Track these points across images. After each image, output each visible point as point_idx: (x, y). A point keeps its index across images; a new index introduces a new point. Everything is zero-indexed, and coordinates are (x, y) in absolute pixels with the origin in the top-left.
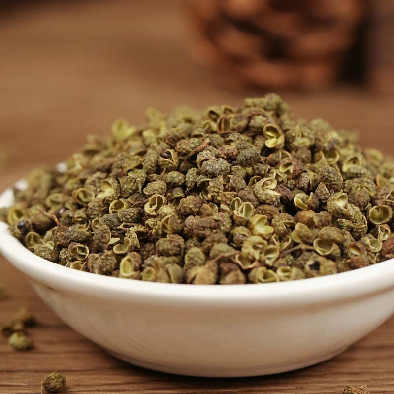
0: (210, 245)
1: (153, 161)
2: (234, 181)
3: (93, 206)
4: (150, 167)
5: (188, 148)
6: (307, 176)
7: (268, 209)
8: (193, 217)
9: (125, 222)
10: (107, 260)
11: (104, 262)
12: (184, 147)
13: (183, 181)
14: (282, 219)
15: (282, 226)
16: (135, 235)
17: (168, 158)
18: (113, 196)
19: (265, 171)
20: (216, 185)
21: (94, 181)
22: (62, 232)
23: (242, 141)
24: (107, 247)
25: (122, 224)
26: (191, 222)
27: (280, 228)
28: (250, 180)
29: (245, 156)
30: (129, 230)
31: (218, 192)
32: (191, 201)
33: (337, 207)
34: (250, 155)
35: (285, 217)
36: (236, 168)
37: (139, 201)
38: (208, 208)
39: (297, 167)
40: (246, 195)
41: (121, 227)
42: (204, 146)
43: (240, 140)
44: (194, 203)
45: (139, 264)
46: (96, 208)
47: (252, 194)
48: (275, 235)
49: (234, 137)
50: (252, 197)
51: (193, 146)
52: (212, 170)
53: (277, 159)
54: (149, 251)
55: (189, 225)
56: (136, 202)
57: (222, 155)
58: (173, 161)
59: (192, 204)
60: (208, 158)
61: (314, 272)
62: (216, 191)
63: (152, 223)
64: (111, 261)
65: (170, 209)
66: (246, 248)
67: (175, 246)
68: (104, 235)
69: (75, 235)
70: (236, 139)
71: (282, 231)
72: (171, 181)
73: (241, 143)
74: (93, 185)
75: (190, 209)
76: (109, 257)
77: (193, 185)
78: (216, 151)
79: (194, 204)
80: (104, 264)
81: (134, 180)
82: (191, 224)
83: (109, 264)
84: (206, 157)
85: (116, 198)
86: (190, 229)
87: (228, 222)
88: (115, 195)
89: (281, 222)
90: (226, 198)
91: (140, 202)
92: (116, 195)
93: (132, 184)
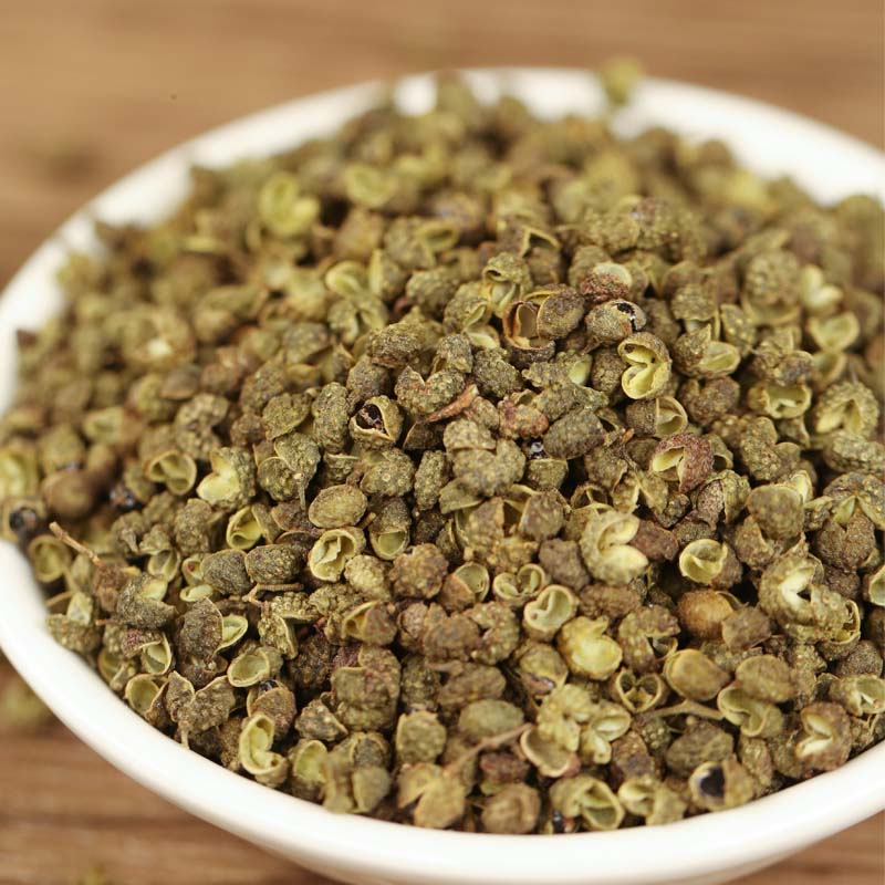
0: (460, 700)
1: (337, 428)
2: (532, 520)
3: (188, 527)
4: (329, 441)
5: (423, 405)
6: (718, 493)
7: (611, 599)
8: (425, 607)
9: (261, 584)
10: (212, 701)
11: (203, 707)
12: (415, 400)
13: (408, 488)
14: (645, 629)
15: (643, 649)
16: (284, 629)
17: (374, 426)
18: (237, 498)
19: (614, 481)
20: (485, 530)
21: (196, 421)
22: (109, 586)
23: (559, 391)
24: (214, 655)
25: (254, 591)
26: (418, 624)
27: (638, 653)
28: (576, 493)
29: (564, 442)
30: (270, 609)
31: (490, 546)
32: (420, 570)
33: (783, 605)
34: (576, 438)
35: (653, 623)
36: (543, 464)
37: (298, 527)
38: (464, 590)
39: (693, 471)
40: (558, 567)
41: (251, 598)
42: (464, 405)
43: (556, 387)
44: (429, 575)
45: (287, 719)
46: (195, 532)
47: (574, 561)
48: (624, 671)
49: (541, 375)
50: (572, 570)
51: (436, 399)
52: (477, 485)
53: (649, 427)
54: (317, 667)
55: (414, 630)
56: (290, 528)
57: (508, 433)
58: (385, 432)
59: (424, 578)
60: (471, 446)
61: (709, 802)
62: (484, 542)
63: (326, 604)
64: (221, 707)
65: (371, 575)
66: (549, 721)
67: (374, 691)
68: (207, 629)
69: (139, 617)
70: (547, 383)
71: (641, 662)
72: (378, 491)
73: (556, 397)
74: (194, 430)
75: (420, 590)
76: (216, 696)
77: (431, 503)
78: (492, 417)
79: (429, 579)
80: (205, 712)
81: (287, 472)
82: (417, 628)
83: (215, 713)
84: (467, 443)
85: (245, 501)
86: (416, 640)
87: (509, 635)
88: (241, 496)
89: (643, 636)
90: (509, 561)
91: (300, 531)
92: (245, 496)
93: (283, 481)
